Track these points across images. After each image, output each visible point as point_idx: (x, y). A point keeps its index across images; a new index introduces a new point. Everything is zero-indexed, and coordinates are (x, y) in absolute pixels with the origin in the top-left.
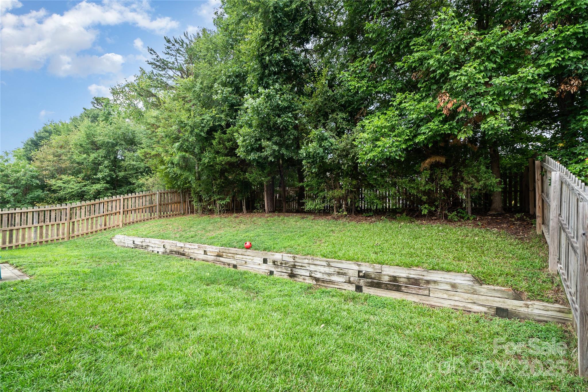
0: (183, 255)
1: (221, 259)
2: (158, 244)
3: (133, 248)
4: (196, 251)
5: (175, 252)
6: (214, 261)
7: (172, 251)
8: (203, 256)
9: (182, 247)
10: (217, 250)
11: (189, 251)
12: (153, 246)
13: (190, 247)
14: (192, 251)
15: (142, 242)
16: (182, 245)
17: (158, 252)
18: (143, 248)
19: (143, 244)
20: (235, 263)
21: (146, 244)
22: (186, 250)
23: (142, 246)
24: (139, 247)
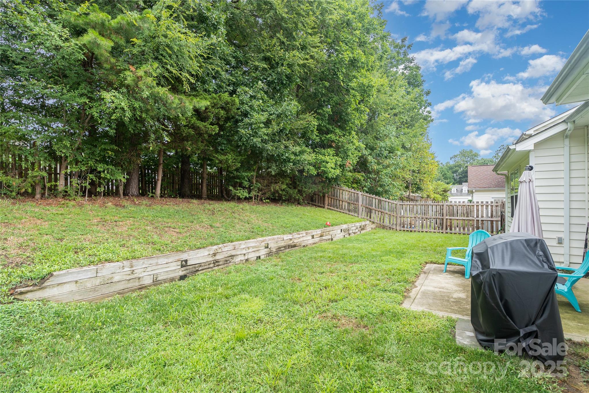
0: (295, 246)
1: (324, 238)
2: (253, 247)
3: (182, 278)
4: (305, 239)
5: (284, 247)
6: (321, 241)
7: (280, 248)
8: (312, 241)
9: (291, 239)
10: (320, 232)
11: (299, 240)
12: (244, 252)
13: (299, 236)
14: (301, 239)
15: (215, 255)
16: (290, 237)
17: (260, 257)
18: (220, 263)
19: (218, 257)
20: (330, 237)
21: (226, 256)
22: (296, 241)
23: (216, 262)
24: (207, 267)
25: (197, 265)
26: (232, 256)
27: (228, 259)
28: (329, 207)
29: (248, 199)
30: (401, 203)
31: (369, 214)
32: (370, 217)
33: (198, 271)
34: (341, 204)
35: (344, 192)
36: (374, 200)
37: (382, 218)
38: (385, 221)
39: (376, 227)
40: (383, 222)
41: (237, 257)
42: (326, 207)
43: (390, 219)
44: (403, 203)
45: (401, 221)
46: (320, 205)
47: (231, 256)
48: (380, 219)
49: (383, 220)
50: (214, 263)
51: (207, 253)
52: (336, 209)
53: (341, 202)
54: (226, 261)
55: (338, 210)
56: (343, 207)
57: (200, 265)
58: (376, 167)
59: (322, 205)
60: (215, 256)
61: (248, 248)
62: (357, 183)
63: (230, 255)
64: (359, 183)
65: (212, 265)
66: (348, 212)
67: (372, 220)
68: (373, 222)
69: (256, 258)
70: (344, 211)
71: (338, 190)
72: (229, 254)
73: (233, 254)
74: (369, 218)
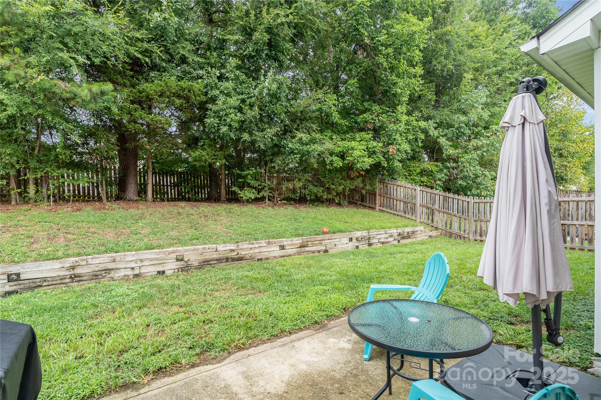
0: (241, 259)
1: (308, 249)
2: (151, 260)
3: (10, 294)
4: (264, 250)
5: (217, 260)
6: (300, 253)
7: (207, 261)
9: (233, 251)
10: (300, 242)
11: (251, 252)
12: (133, 265)
13: (251, 246)
14: (257, 250)
16: (232, 247)
17: (164, 272)
18: (85, 278)
19: (78, 271)
20: (324, 248)
21: (97, 269)
22: (243, 253)
23: (75, 277)
24: (59, 282)
25: (37, 280)
26: (108, 270)
27: (99, 273)
28: (382, 208)
29: (257, 200)
30: (477, 201)
31: (430, 217)
32: (432, 221)
33: (40, 286)
34: (395, 203)
35: (399, 188)
36: (437, 197)
37: (448, 223)
38: (453, 226)
39: (441, 235)
40: (450, 228)
41: (117, 271)
42: (378, 207)
43: (460, 224)
44: (480, 201)
45: (476, 227)
46: (371, 205)
47: (106, 270)
48: (446, 223)
49: (451, 224)
50: (71, 277)
51: (59, 266)
52: (389, 211)
53: (395, 201)
54: (96, 276)
55: (392, 211)
56: (398, 208)
57: (45, 279)
58: (451, 151)
59: (373, 206)
60: (73, 269)
61: (141, 261)
62: (427, 175)
63: (104, 268)
64: (431, 175)
65: (68, 280)
66: (403, 214)
67: (435, 224)
68: (437, 228)
69: (156, 273)
70: (399, 213)
71: (392, 186)
72: (102, 267)
73: (110, 267)
74: (430, 222)
